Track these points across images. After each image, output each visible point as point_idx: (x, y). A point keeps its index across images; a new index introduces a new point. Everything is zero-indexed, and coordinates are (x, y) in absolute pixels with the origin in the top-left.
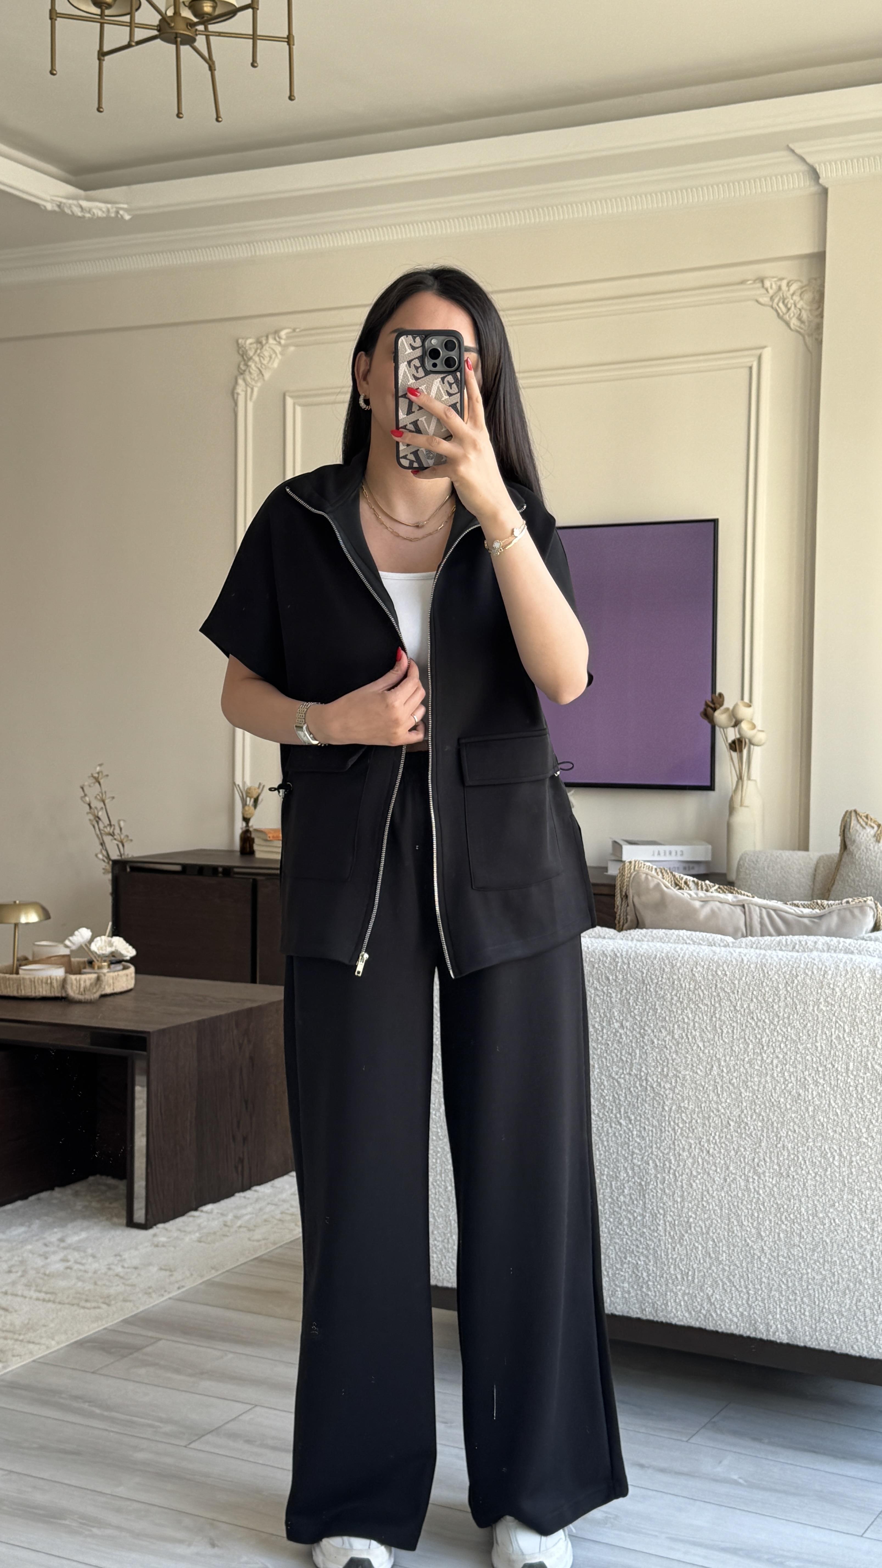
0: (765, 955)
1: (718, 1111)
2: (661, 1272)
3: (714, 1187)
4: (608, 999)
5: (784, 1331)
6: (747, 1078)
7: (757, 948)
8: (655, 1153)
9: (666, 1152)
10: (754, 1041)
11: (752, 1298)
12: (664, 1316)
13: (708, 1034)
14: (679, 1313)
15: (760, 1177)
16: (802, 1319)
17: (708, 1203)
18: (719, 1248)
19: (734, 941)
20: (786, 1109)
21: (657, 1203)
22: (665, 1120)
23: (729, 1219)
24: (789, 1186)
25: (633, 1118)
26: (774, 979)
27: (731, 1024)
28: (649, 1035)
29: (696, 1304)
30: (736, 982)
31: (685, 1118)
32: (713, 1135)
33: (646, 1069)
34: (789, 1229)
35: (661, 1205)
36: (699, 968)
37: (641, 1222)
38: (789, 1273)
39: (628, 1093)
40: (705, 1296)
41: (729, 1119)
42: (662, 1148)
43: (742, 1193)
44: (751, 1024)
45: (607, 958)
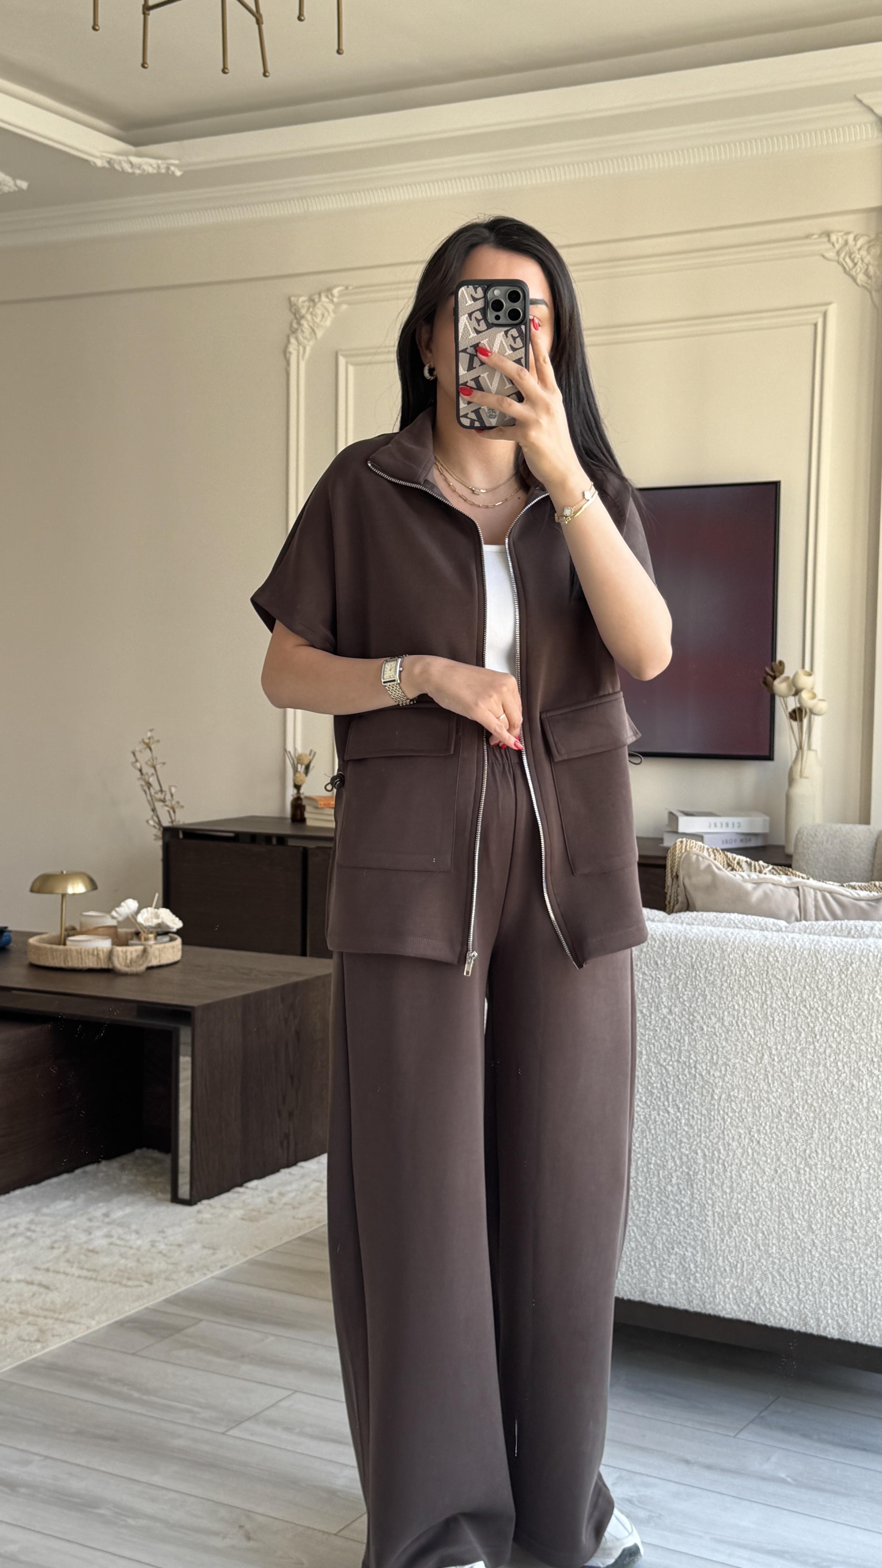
0: (818, 941)
1: (769, 1100)
2: (709, 1263)
3: (765, 1178)
4: (657, 984)
5: (835, 1326)
6: (798, 1067)
7: (810, 933)
8: (704, 1143)
9: (715, 1141)
10: (806, 1030)
11: (803, 1292)
12: (711, 1308)
13: (759, 1021)
14: (727, 1305)
15: (811, 1169)
16: (853, 1314)
17: (758, 1195)
18: (769, 1240)
19: (787, 924)
20: (839, 1100)
21: (705, 1192)
22: (714, 1109)
23: (779, 1211)
24: (841, 1179)
25: (681, 1106)
26: (827, 966)
27: (782, 1012)
28: (698, 1022)
29: (745, 1297)
30: (788, 969)
31: (735, 1108)
32: (763, 1124)
33: (696, 1057)
34: (840, 1223)
35: (710, 1195)
36: (750, 954)
37: (689, 1212)
38: (841, 1267)
39: (676, 1080)
40: (754, 1289)
41: (781, 1108)
42: (711, 1138)
43: (794, 1185)
44: (803, 1012)
45: (656, 942)
